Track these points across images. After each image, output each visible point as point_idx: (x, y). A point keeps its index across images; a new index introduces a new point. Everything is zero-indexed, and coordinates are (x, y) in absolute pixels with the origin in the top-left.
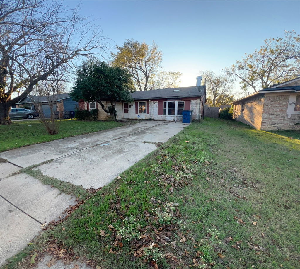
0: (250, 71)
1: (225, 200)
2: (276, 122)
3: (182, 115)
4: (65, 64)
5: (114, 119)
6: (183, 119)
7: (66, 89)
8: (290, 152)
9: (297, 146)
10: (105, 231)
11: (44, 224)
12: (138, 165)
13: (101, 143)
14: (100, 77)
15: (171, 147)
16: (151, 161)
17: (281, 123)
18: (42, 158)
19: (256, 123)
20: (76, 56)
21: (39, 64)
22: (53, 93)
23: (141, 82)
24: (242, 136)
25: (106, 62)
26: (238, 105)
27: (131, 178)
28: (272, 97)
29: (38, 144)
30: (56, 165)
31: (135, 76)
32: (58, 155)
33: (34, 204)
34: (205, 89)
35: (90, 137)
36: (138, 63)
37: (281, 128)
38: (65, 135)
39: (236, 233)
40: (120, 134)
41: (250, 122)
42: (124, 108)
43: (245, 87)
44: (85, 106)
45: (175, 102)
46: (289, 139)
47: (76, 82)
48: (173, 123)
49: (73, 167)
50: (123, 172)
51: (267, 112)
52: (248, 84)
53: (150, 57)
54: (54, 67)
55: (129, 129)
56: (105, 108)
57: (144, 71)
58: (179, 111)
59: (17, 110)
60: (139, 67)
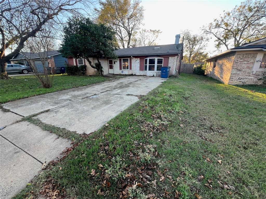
0: (225, 29)
1: (195, 142)
2: (242, 78)
3: (160, 71)
4: (51, 20)
5: (100, 75)
6: (162, 74)
7: (55, 46)
8: (251, 103)
9: (257, 98)
10: (96, 170)
11: (44, 164)
12: (123, 114)
13: (90, 95)
14: (86, 34)
15: (151, 99)
16: (134, 111)
17: (246, 79)
18: (40, 108)
19: (225, 78)
20: (61, 12)
21: (26, 20)
22: (43, 49)
23: (124, 39)
24: (211, 89)
25: (91, 19)
26: (211, 62)
27: (117, 125)
28: (242, 55)
29: (35, 96)
30: (53, 114)
31: (118, 34)
32: (53, 105)
33: (36, 147)
34: (183, 47)
35: (80, 90)
36: (121, 20)
37: (245, 83)
38: (58, 88)
39: (206, 171)
40: (107, 88)
41: (220, 78)
42: (109, 65)
43: (218, 46)
44: (74, 62)
45: (155, 59)
46: (251, 92)
47: (64, 39)
48: (153, 78)
49: (67, 116)
50: (110, 120)
51: (235, 69)
52: (222, 42)
53: (132, 13)
54: (41, 24)
55: (114, 83)
56: (92, 64)
57: (126, 28)
58: (158, 67)
59: (12, 66)
60: (122, 24)
